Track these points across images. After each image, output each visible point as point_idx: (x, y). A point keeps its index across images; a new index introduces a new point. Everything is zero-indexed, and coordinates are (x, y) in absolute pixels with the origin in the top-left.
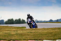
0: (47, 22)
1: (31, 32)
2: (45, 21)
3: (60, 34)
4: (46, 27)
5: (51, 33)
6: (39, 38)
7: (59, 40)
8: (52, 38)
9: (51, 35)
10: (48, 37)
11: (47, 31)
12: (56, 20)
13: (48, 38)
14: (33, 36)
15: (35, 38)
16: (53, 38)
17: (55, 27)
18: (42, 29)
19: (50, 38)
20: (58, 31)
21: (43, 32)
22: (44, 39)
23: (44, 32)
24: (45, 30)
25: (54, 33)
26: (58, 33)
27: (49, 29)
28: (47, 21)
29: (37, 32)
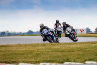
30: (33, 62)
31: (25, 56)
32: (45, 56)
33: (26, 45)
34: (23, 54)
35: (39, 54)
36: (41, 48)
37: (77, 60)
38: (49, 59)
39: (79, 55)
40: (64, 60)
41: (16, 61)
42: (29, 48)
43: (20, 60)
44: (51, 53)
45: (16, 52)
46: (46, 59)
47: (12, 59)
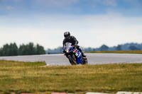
1: (57, 75)
2: (90, 48)
3: (125, 79)
5: (105, 76)
6: (77, 88)
7: (123, 92)
8: (106, 88)
9: (104, 81)
10: (97, 84)
11: (95, 73)
13: (97, 88)
14: (62, 82)
15: (67, 88)
16: (110, 89)
17: (113, 63)
19: (102, 88)
20: (120, 72)
21: (84, 75)
22: (87, 91)
23: (87, 75)
25: (111, 77)
27: (100, 66)
28: (94, 50)
29: (71, 75)
30: (108, 90)
31: (96, 81)
32: (124, 82)
33: (97, 67)
34: (93, 79)
35: (116, 79)
38: (130, 86)
41: (82, 89)
42: (102, 71)
43: (88, 88)
44: (133, 77)
45: (83, 77)
46: (126, 86)
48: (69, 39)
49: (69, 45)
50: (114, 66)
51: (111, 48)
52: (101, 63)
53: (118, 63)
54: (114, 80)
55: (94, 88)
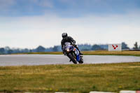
0: (31, 52)
3: (62, 80)
4: (29, 64)
5: (42, 77)
8: (44, 88)
9: (41, 82)
11: (32, 73)
12: (53, 47)
13: (35, 88)
14: (1, 82)
15: (6, 88)
16: (47, 89)
17: (50, 63)
18: (21, 68)
19: (40, 88)
20: (57, 73)
21: (22, 76)
22: (25, 91)
23: (24, 75)
24: (28, 70)
25: (48, 78)
26: (58, 76)
27: (37, 67)
28: (31, 50)
29: (9, 75)
30: (45, 91)
31: (33, 82)
32: (61, 83)
33: (34, 68)
34: (30, 80)
35: (53, 80)
36: (56, 71)
37: (108, 89)
38: (67, 87)
39: (111, 81)
40: (89, 88)
41: (21, 89)
42: (39, 72)
43: (26, 88)
46: (63, 87)
47: (15, 86)
48: (66, 39)
49: (68, 45)
50: (51, 67)
51: (48, 49)
52: (38, 64)
53: (55, 63)
54: (51, 81)
55: (32, 89)
